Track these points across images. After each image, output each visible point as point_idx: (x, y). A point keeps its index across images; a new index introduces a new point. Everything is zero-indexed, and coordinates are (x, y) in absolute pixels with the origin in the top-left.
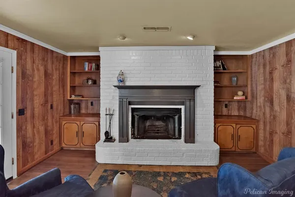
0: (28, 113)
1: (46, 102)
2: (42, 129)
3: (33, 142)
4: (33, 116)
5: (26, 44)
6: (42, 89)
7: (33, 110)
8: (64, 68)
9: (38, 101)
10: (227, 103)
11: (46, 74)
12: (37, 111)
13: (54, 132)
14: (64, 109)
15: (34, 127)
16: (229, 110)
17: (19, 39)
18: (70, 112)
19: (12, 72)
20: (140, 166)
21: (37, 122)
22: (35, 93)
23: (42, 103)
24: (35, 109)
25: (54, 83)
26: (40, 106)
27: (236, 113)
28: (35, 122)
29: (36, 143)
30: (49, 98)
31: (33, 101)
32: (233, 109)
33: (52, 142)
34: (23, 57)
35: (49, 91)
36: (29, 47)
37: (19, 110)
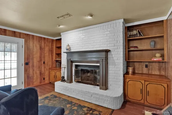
0: (31, 64)
1: (41, 60)
2: (38, 72)
3: (33, 77)
4: (33, 66)
5: (30, 36)
6: (38, 55)
7: (33, 63)
8: (52, 45)
9: (36, 60)
10: (147, 63)
11: (41, 48)
12: (35, 64)
13: (46, 74)
14: (52, 64)
15: (34, 70)
16: (149, 70)
17: (25, 34)
18: (56, 66)
19: (22, 47)
20: (69, 97)
21: (36, 69)
22: (34, 56)
23: (38, 60)
24: (34, 63)
25: (46, 52)
26: (37, 62)
27: (157, 73)
28: (34, 69)
29: (35, 78)
30: (43, 59)
31: (33, 59)
32: (153, 69)
33: (44, 79)
34: (28, 41)
35: (43, 56)
36: (31, 37)
37: (26, 63)
